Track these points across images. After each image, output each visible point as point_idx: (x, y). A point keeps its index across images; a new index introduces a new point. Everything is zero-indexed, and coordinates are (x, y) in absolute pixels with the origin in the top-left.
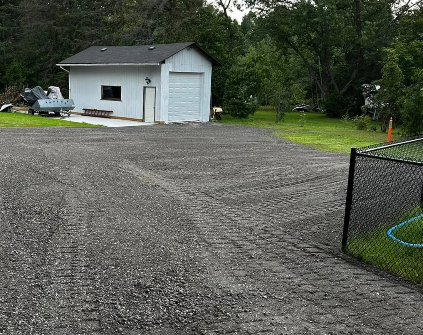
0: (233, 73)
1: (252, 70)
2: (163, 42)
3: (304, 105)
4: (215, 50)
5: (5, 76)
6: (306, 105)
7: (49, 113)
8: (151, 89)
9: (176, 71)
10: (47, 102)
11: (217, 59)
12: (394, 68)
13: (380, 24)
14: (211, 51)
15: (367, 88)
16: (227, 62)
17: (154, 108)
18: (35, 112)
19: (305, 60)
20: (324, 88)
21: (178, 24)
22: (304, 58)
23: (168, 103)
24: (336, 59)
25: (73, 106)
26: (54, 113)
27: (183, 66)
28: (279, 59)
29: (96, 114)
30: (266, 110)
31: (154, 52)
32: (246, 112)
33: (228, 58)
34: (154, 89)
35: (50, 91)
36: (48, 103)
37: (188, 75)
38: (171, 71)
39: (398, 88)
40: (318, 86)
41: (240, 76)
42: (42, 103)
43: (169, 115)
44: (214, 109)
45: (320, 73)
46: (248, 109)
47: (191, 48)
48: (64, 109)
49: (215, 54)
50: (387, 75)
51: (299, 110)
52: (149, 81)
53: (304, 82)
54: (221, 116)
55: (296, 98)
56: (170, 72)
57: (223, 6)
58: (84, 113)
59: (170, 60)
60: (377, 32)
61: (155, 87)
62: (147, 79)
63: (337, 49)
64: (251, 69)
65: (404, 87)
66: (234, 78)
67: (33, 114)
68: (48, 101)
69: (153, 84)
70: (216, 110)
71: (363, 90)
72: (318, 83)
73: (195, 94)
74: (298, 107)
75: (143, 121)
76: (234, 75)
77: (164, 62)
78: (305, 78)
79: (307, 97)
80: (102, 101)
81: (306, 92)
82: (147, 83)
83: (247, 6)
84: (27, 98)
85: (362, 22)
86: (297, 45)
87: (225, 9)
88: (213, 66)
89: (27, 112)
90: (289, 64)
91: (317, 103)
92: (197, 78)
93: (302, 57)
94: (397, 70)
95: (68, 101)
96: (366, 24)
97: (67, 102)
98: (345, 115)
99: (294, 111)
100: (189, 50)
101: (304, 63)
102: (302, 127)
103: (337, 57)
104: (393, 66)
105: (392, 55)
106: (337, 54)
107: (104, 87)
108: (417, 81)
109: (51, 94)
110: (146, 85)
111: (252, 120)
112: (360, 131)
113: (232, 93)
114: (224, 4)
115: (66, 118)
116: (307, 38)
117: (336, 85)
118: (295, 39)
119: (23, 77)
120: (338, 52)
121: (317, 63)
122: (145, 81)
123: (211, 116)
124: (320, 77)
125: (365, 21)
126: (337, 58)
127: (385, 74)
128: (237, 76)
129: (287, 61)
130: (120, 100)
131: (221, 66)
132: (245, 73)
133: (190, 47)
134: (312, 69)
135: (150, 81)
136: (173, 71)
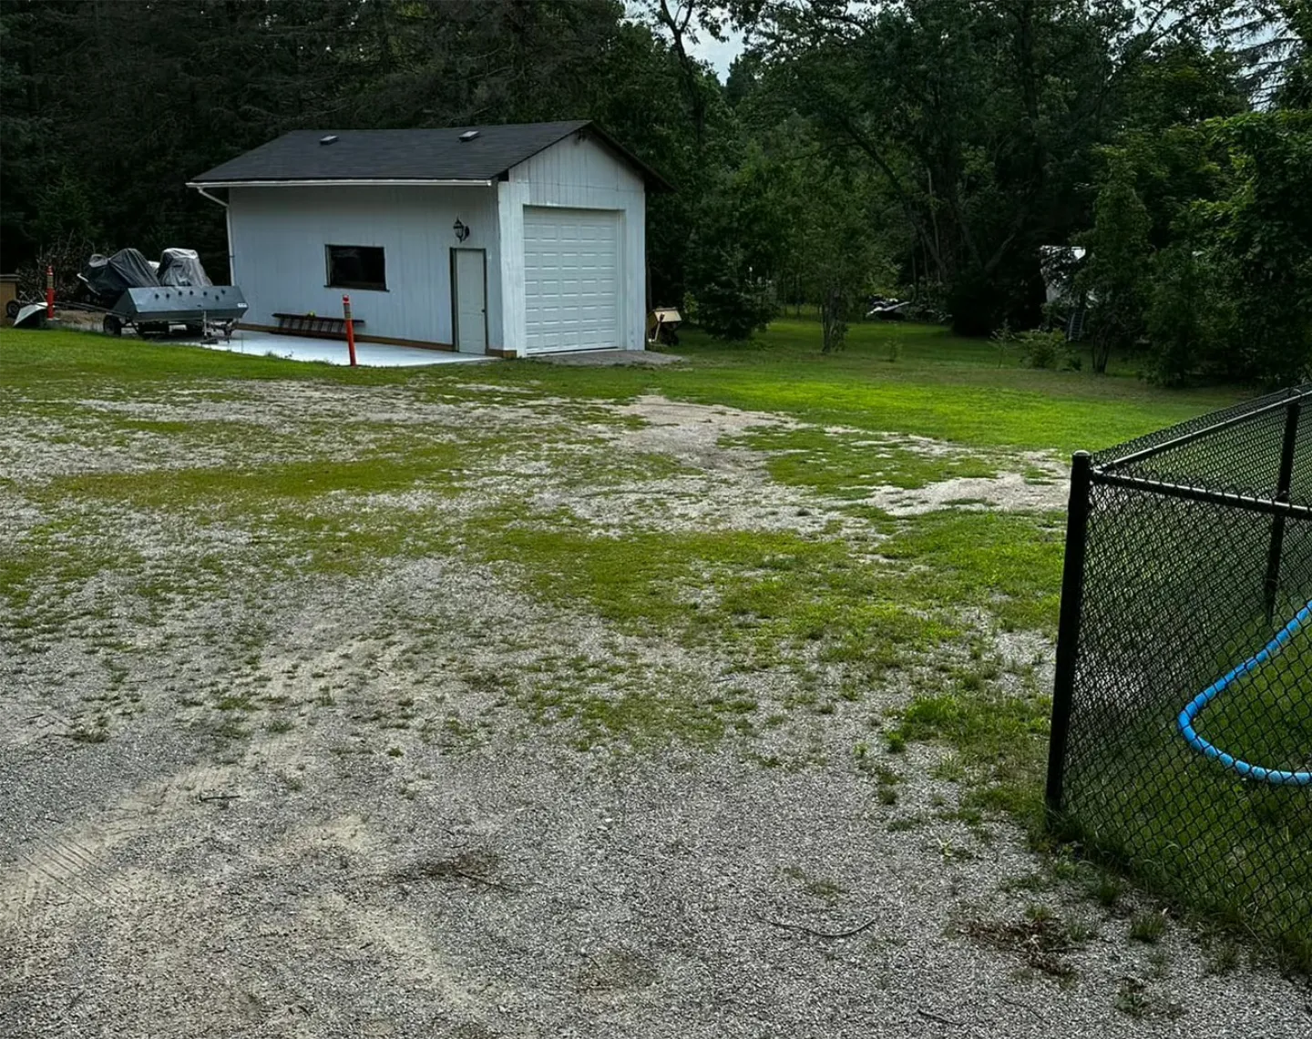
0: (706, 213)
1: (756, 206)
2: (505, 119)
3: (894, 303)
4: (651, 147)
5: (36, 221)
6: (900, 302)
7: (171, 328)
8: (471, 256)
9: (542, 204)
10: (157, 296)
11: (658, 170)
12: (1125, 198)
13: (1083, 82)
14: (641, 149)
15: (1051, 254)
16: (690, 181)
17: (485, 311)
18: (124, 326)
19: (894, 181)
20: (944, 257)
21: (544, 70)
22: (892, 177)
23: (523, 297)
24: (973, 178)
25: (240, 306)
26: (184, 326)
27: (562, 188)
28: (825, 179)
29: (315, 328)
30: (798, 317)
31: (477, 146)
32: (743, 323)
33: (691, 169)
34: (481, 255)
35: (167, 263)
36: (162, 297)
37: (578, 216)
38: (528, 203)
39: (1136, 253)
40: (928, 251)
41: (724, 222)
42: (144, 298)
43: (529, 331)
44: (658, 315)
45: (933, 214)
46: (748, 313)
47: (584, 137)
48: (214, 314)
49: (653, 158)
50: (1109, 218)
51: (883, 316)
52: (464, 232)
53: (894, 240)
54: (678, 333)
55: (875, 285)
56: (525, 207)
57: (672, 24)
58: (277, 325)
59: (523, 169)
60: (1073, 105)
61: (484, 251)
62: (458, 225)
63: (973, 150)
64: (754, 201)
65: (1152, 250)
66: (709, 227)
67: (118, 333)
68: (160, 291)
69: (476, 241)
70: (662, 317)
71: (1042, 261)
72: (929, 243)
73: (603, 272)
74: (879, 309)
75: (452, 348)
76: (708, 220)
77: (504, 177)
78: (894, 231)
79: (903, 280)
80: (328, 290)
81: (899, 267)
82: (460, 237)
83: (735, 23)
84: (98, 286)
85: (1036, 76)
86: (872, 137)
87: (677, 34)
88: (648, 191)
89: (99, 327)
90: (854, 191)
91: (926, 296)
92: (604, 224)
93: (888, 172)
94: (1133, 202)
95: (223, 292)
96: (1046, 83)
97: (221, 295)
98: (1002, 327)
99: (871, 319)
100: (576, 143)
101: (892, 189)
102: (891, 361)
103: (976, 174)
104: (1122, 193)
105: (1121, 162)
106: (973, 165)
107: (333, 251)
108: (1184, 233)
109: (170, 271)
110: (456, 243)
111: (762, 346)
112: (1040, 371)
113: (704, 270)
114: (673, 18)
115: (220, 342)
116: (898, 118)
117: (974, 248)
118: (867, 122)
119: (95, 224)
120: (976, 160)
121: (925, 187)
122: (454, 232)
123: (650, 332)
124: (933, 228)
125: (1044, 73)
126: (976, 177)
127: (1103, 214)
128: (716, 221)
129: (847, 183)
130: (384, 289)
131: (671, 191)
132: (737, 214)
133: (581, 134)
134: (914, 205)
135: (467, 232)
136: (535, 204)
